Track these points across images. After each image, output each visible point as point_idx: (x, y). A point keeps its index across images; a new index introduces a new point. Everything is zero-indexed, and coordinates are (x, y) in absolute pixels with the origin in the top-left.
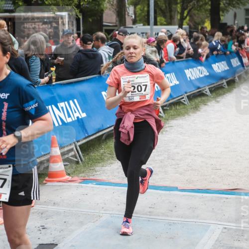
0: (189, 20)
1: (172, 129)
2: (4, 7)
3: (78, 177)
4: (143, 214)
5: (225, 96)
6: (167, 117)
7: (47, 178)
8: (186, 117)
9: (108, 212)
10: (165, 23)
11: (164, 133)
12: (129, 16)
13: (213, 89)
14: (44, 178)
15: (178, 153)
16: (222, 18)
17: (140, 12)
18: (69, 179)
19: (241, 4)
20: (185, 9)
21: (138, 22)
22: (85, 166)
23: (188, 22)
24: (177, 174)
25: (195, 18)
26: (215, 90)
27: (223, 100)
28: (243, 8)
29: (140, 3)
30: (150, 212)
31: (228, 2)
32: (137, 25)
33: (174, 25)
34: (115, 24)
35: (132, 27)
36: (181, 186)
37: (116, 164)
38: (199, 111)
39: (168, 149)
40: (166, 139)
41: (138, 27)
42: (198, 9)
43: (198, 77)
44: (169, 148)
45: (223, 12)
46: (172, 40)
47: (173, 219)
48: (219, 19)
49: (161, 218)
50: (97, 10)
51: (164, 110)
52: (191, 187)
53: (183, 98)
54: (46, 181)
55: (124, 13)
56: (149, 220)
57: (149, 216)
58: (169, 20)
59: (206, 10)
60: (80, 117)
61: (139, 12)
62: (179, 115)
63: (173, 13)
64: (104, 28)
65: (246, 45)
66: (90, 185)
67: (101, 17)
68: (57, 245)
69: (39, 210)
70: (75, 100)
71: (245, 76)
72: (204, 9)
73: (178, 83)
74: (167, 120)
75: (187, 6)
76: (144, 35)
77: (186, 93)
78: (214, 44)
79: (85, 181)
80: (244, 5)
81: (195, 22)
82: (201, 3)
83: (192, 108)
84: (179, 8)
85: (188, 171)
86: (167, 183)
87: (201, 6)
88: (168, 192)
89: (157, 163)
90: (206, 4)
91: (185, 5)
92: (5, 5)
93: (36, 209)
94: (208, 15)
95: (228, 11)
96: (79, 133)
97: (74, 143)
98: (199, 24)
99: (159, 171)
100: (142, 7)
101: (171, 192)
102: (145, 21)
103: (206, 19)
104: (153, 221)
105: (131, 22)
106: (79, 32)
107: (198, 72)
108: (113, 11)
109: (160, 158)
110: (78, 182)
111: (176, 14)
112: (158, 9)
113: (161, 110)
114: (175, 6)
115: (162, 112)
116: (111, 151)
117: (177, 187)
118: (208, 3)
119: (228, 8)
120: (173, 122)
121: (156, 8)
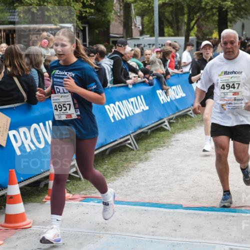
0: (198, 31)
1: (178, 143)
2: (9, 18)
3: (80, 194)
4: (146, 235)
6: (173, 130)
8: (192, 130)
9: (109, 233)
10: (173, 34)
11: (170, 147)
12: (136, 27)
14: (44, 196)
15: (184, 169)
17: (147, 23)
18: (70, 198)
19: (248, 15)
20: (192, 20)
21: (146, 33)
22: (86, 183)
23: (196, 33)
24: (183, 191)
25: (203, 29)
30: (153, 232)
31: (236, 13)
32: (143, 37)
33: (181, 36)
34: (122, 36)
35: (139, 39)
36: (185, 203)
37: (119, 180)
39: (174, 165)
40: (172, 153)
41: (145, 38)
42: (206, 20)
44: (175, 163)
45: (231, 23)
47: (177, 239)
49: (163, 238)
50: (104, 21)
51: (170, 123)
52: (197, 204)
53: (190, 111)
54: (46, 199)
55: (130, 24)
56: (152, 241)
57: (151, 237)
58: (176, 32)
59: (214, 21)
62: (185, 128)
63: (180, 24)
64: (111, 39)
66: (91, 203)
67: (108, 29)
69: (36, 230)
72: (212, 19)
73: (184, 95)
74: (174, 133)
75: (193, 17)
76: (151, 46)
79: (86, 199)
81: (203, 32)
82: (209, 14)
83: (198, 121)
84: (186, 18)
85: (194, 187)
86: (171, 201)
88: (172, 210)
89: (162, 179)
90: (213, 15)
91: (191, 16)
92: (11, 17)
93: (33, 230)
94: (216, 26)
95: (236, 22)
98: (207, 35)
99: (164, 188)
100: (150, 18)
101: (176, 210)
103: (213, 29)
104: (155, 242)
105: (139, 34)
106: (85, 43)
108: (119, 23)
109: (165, 174)
110: (79, 200)
111: (183, 24)
112: (165, 21)
113: (167, 123)
114: (181, 17)
115: (168, 125)
116: (115, 166)
117: (182, 205)
118: (216, 14)
119: (235, 19)
120: (180, 136)
121: (162, 19)
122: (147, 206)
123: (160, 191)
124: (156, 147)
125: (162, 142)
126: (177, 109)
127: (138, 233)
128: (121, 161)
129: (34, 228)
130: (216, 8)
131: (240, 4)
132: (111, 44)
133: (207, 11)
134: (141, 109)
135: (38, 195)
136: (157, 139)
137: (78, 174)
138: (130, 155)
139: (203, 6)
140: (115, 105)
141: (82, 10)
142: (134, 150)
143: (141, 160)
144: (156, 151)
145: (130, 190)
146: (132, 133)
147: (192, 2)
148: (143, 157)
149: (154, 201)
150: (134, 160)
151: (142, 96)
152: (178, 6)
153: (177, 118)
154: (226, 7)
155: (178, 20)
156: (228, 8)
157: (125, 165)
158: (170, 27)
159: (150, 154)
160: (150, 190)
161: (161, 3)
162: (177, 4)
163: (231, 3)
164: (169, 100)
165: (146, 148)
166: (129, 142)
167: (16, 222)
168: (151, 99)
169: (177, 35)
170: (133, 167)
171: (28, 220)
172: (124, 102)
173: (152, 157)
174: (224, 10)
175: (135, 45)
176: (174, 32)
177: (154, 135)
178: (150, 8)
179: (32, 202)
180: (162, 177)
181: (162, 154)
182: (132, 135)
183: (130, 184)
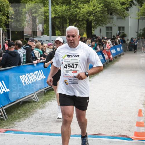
3: (3, 129)
5: (94, 77)
10: (60, 34)
16: (93, 32)
19: (103, 24)
21: (45, 34)
22: (8, 122)
27: (93, 80)
28: (105, 26)
31: (96, 23)
34: (31, 35)
35: (41, 37)
37: (27, 120)
41: (44, 37)
42: (80, 26)
45: (94, 28)
58: (62, 33)
59: (84, 27)
60: (6, 92)
61: (45, 28)
63: (64, 29)
64: (25, 37)
65: (106, 47)
66: (10, 134)
70: (3, 81)
71: (106, 66)
72: (83, 26)
76: (48, 41)
79: (7, 131)
80: (105, 24)
82: (81, 23)
84: (68, 26)
89: (52, 119)
90: (84, 24)
94: (85, 30)
95: (96, 28)
96: (5, 101)
97: (2, 108)
99: (53, 124)
100: (47, 25)
103: (84, 32)
105: (41, 34)
106: (9, 39)
109: (54, 116)
110: (3, 132)
112: (56, 27)
114: (65, 25)
116: (25, 112)
118: (85, 23)
119: (96, 26)
121: (54, 26)
122: (43, 135)
123: (51, 126)
124: (49, 100)
125: (53, 97)
128: (29, 109)
130: (85, 20)
131: (99, 18)
132: (24, 40)
133: (80, 22)
134: (41, 78)
136: (50, 95)
137: (2, 117)
138: (34, 105)
139: (78, 19)
140: (26, 75)
141: (7, 20)
143: (40, 108)
144: (49, 103)
145: (34, 126)
146: (35, 92)
147: (71, 17)
148: (41, 106)
149: (48, 131)
150: (36, 108)
151: (42, 70)
154: (90, 20)
155: (63, 27)
156: (92, 20)
157: (31, 111)
158: (59, 30)
159: (45, 104)
160: (45, 125)
161: (53, 17)
162: (63, 17)
163: (94, 17)
165: (43, 101)
166: (34, 97)
168: (47, 72)
170: (36, 112)
172: (31, 74)
173: (47, 106)
174: (89, 21)
176: (61, 33)
177: (49, 93)
178: (47, 19)
180: (52, 118)
181: (53, 104)
182: (35, 93)
183: (34, 122)
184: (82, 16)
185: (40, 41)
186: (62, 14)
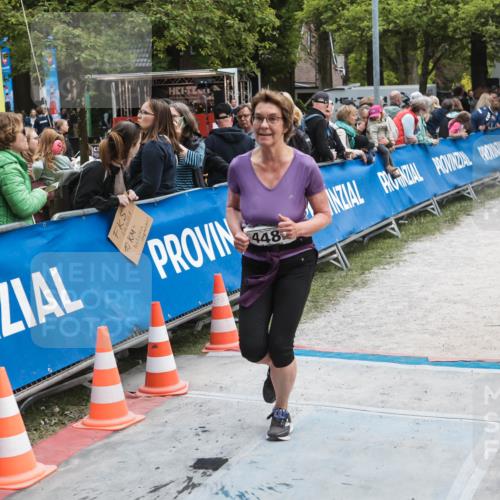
0: (436, 75)
1: (413, 257)
4: (371, 406)
6: (405, 237)
7: (208, 345)
8: (437, 236)
9: (312, 403)
10: (395, 80)
11: (401, 263)
12: (337, 70)
13: (480, 188)
14: (204, 343)
15: (426, 299)
16: (490, 70)
17: (354, 64)
20: (431, 57)
21: (352, 80)
24: (427, 336)
25: (446, 72)
26: (482, 191)
29: (355, 49)
30: (382, 402)
32: (351, 85)
33: (412, 84)
34: (314, 85)
35: (343, 89)
36: (432, 355)
37: (323, 318)
38: (459, 225)
39: (410, 292)
40: (404, 274)
41: (353, 89)
42: (451, 56)
43: (455, 169)
44: (411, 290)
45: (492, 60)
46: (410, 108)
48: (487, 72)
49: (401, 411)
50: (285, 63)
51: (399, 225)
52: (452, 357)
53: (431, 204)
54: (207, 349)
56: (381, 417)
57: (380, 410)
58: (403, 77)
59: (464, 59)
61: (352, 63)
62: (425, 233)
63: (409, 64)
64: (297, 91)
67: (292, 74)
68: (227, 460)
72: (460, 56)
73: (421, 179)
74: (406, 241)
75: (434, 53)
77: (435, 196)
78: (480, 112)
81: (445, 78)
82: (456, 47)
83: (445, 222)
84: (419, 55)
85: (444, 329)
86: (410, 352)
87: (455, 52)
88: (412, 367)
90: (463, 48)
91: (430, 50)
93: (190, 398)
94: (468, 66)
98: (452, 81)
99: (396, 330)
100: (359, 55)
101: (418, 366)
102: (364, 79)
103: (463, 72)
104: (387, 418)
105: (341, 81)
107: (455, 161)
108: (311, 64)
109: (396, 307)
111: (415, 64)
112: (385, 59)
113: (394, 225)
114: (412, 53)
115: (396, 228)
116: (313, 296)
117: (427, 358)
118: (467, 46)
120: (416, 246)
122: (371, 360)
123: (390, 335)
124: (378, 264)
125: (388, 257)
126: (411, 201)
127: (359, 404)
128: (324, 287)
129: (192, 395)
132: (296, 99)
133: (455, 42)
134: (353, 203)
135: (195, 343)
136: (379, 251)
138: (337, 277)
139: (450, 34)
142: (342, 269)
143: (356, 286)
144: (380, 271)
145: (342, 334)
146: (339, 242)
147: (432, 28)
148: (358, 280)
149: (381, 351)
150: (345, 286)
151: (354, 182)
152: (408, 34)
153: (410, 216)
154: (487, 35)
155: (406, 58)
156: (490, 36)
159: (369, 275)
160: (374, 333)
162: (407, 31)
163: (497, 27)
164: (397, 188)
165: (362, 266)
166: (335, 256)
167: (163, 385)
168: (368, 186)
169: (404, 82)
170: (344, 297)
171: (182, 383)
173: (373, 281)
175: (337, 100)
176: (398, 78)
177: (374, 245)
179: (185, 353)
180: (392, 313)
181: (389, 275)
182: (339, 245)
183: (341, 324)
184: (464, 25)
185: (341, 100)
186: (404, 22)
